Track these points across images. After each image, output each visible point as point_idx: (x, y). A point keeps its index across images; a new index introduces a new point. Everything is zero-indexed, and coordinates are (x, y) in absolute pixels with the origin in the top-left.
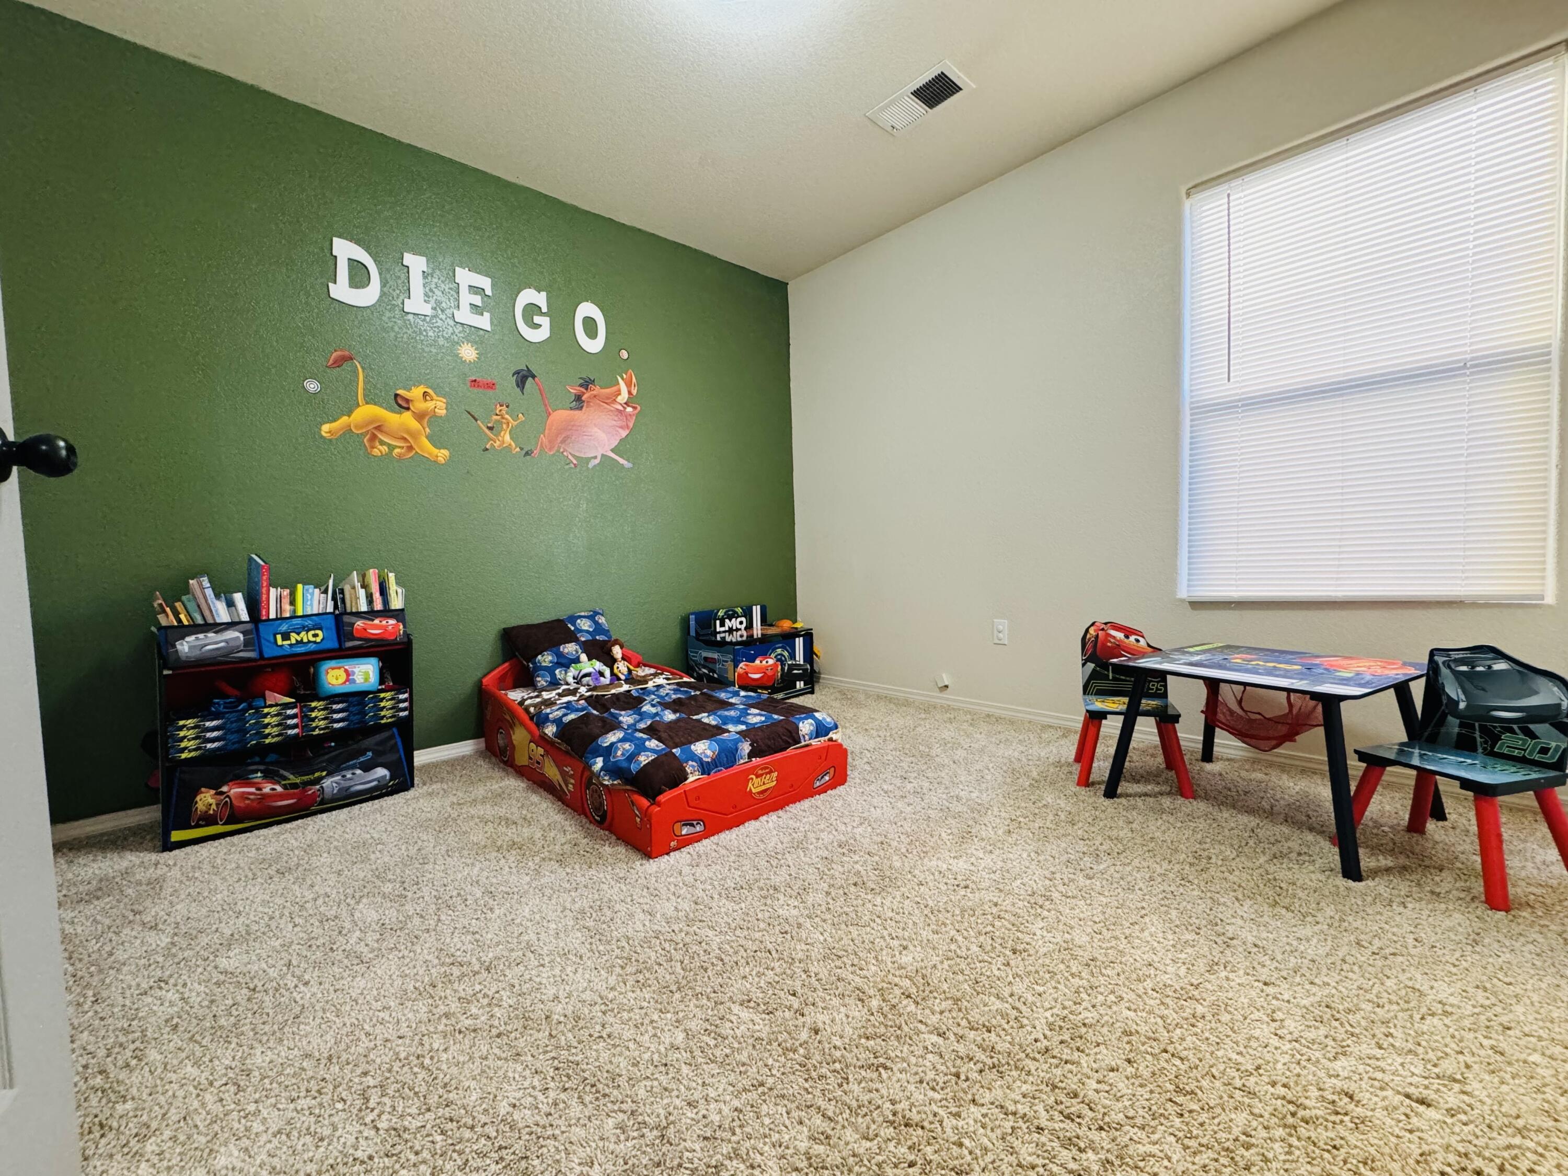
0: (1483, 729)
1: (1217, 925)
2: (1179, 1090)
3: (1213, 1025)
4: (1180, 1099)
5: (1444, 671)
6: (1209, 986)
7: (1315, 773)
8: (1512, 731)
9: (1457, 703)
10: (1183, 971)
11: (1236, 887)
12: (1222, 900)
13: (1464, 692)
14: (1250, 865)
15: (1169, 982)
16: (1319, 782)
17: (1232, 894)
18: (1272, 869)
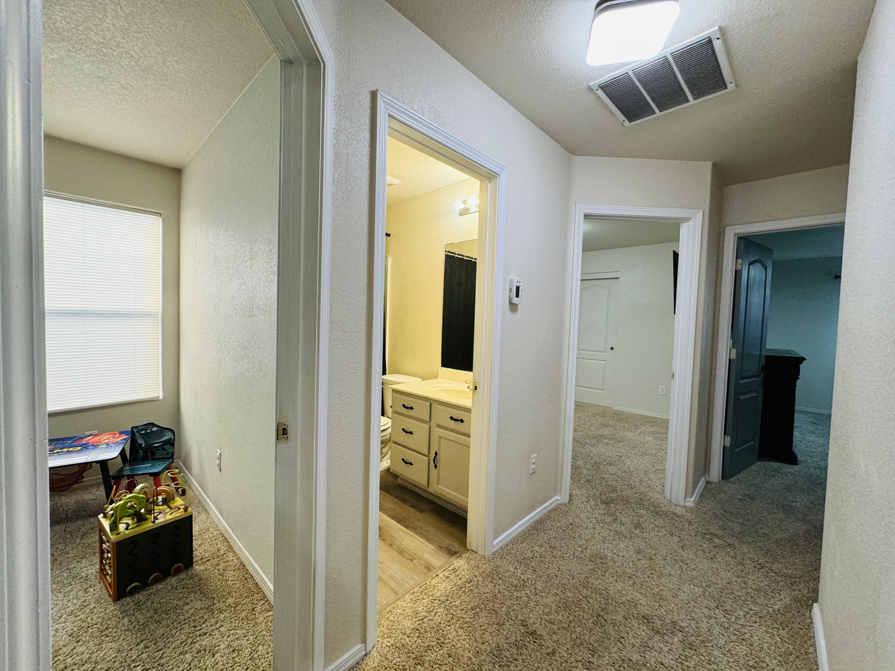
0: (151, 452)
1: (77, 576)
2: (102, 632)
3: (100, 606)
4: (104, 633)
5: (137, 434)
6: (89, 597)
7: (77, 490)
8: (159, 450)
9: (142, 445)
10: (75, 601)
11: (75, 558)
12: (73, 566)
13: (144, 440)
14: (74, 545)
15: (73, 608)
16: (80, 493)
17: (75, 561)
18: (85, 541)
